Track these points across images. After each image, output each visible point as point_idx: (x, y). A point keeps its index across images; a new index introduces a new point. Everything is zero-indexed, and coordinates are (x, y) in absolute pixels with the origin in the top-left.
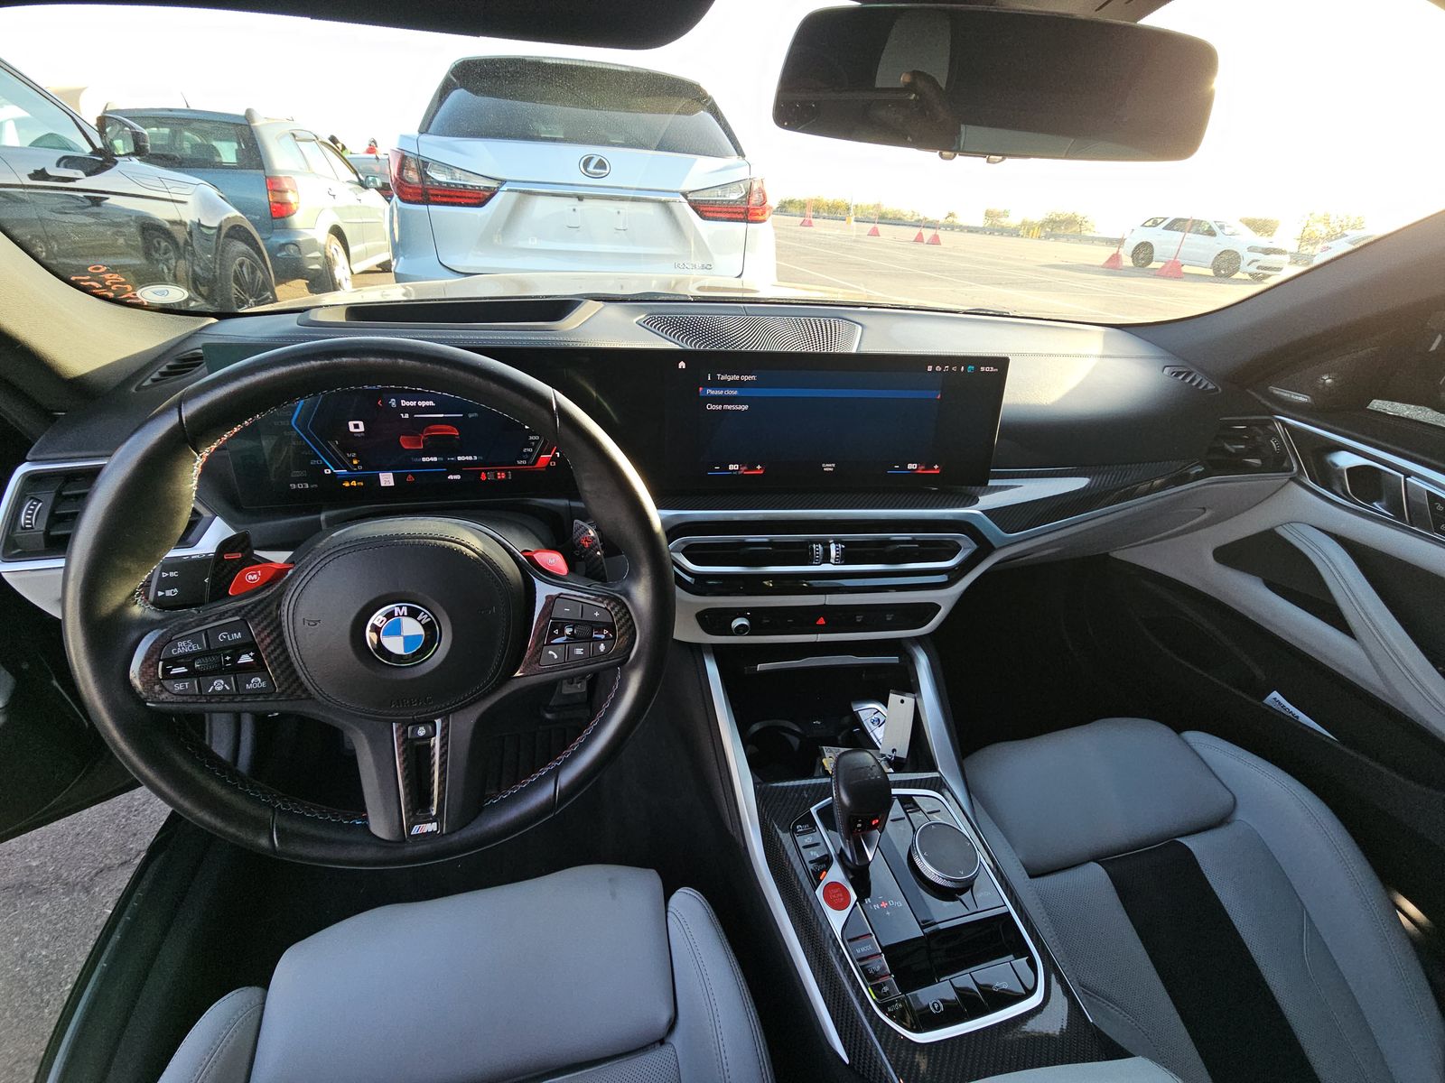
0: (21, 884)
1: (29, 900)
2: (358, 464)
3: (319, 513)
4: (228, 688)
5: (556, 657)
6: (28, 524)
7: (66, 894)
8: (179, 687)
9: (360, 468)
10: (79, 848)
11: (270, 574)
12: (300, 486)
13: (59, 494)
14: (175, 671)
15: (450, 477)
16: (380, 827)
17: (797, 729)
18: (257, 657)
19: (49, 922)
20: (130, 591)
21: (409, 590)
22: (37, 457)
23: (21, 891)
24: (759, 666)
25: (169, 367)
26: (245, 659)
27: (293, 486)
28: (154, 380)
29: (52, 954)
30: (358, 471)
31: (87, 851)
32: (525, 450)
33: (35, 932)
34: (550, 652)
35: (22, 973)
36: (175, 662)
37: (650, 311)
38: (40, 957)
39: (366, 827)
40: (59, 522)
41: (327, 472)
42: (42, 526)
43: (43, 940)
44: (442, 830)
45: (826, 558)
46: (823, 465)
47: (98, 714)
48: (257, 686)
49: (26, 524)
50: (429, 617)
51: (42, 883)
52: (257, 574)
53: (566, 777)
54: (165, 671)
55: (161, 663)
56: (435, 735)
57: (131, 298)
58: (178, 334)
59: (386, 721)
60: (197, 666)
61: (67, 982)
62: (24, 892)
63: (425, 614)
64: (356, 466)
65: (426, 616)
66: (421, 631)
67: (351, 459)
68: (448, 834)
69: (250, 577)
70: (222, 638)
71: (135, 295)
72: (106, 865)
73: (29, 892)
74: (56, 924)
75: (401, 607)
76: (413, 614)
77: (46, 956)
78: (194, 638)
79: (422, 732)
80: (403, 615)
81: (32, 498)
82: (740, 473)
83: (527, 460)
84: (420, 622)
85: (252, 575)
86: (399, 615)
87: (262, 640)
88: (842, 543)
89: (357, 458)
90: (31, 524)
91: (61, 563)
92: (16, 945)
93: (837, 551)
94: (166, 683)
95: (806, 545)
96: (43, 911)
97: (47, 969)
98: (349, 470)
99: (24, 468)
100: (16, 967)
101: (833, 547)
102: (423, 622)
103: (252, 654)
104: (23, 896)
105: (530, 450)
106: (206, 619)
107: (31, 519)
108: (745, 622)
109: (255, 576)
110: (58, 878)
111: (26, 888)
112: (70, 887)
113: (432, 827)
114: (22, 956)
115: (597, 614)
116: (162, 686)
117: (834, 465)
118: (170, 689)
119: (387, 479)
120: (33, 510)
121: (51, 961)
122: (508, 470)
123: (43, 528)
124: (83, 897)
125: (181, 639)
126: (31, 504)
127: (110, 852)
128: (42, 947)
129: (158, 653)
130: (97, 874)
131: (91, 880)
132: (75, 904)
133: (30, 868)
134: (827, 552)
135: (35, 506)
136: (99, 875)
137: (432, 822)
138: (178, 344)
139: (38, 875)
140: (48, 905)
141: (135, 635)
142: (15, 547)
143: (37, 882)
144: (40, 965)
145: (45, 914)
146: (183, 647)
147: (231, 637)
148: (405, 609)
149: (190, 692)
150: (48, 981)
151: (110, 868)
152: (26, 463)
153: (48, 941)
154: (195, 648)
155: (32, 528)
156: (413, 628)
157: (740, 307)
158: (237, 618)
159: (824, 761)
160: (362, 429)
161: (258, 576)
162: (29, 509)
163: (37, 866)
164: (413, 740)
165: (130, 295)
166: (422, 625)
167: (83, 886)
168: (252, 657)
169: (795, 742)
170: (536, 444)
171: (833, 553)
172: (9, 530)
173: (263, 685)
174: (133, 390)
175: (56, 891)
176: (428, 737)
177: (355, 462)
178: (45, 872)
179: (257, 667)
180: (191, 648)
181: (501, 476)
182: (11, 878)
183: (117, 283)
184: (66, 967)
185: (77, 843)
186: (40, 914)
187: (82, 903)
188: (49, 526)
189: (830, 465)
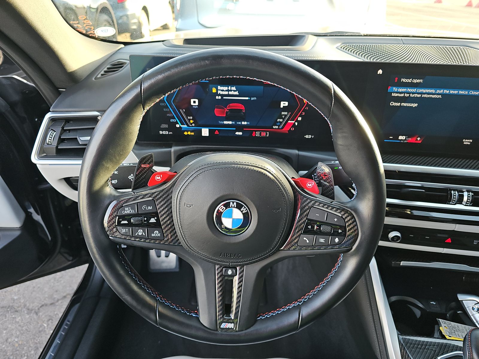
0: (9, 306)
1: (12, 314)
2: (193, 123)
3: (171, 147)
4: (144, 235)
5: (308, 242)
6: (50, 142)
7: (28, 314)
8: (124, 231)
9: (193, 125)
10: (34, 293)
11: (166, 178)
12: (164, 133)
13: (63, 128)
14: (123, 222)
15: (237, 133)
16: (205, 319)
17: (421, 305)
18: (158, 220)
19: (20, 326)
20: (107, 179)
21: (239, 194)
22: (55, 110)
23: (9, 310)
24: (402, 262)
25: (108, 68)
26: (153, 220)
27: (161, 132)
28: (102, 75)
29: (20, 341)
30: (192, 126)
31: (38, 295)
32: (278, 120)
33: (13, 329)
34: (305, 239)
35: (5, 348)
36: (123, 217)
37: (344, 42)
38: (15, 342)
39: (198, 319)
40: (63, 142)
41: (178, 126)
42: (55, 144)
43: (16, 334)
44: (236, 328)
45: (460, 201)
46: (464, 140)
47: (88, 238)
48: (157, 235)
49: (49, 142)
50: (246, 210)
51: (18, 307)
52: (160, 176)
53: (306, 311)
54: (119, 222)
55: (117, 217)
56: (236, 275)
57: (92, 34)
58: (109, 52)
59: (212, 263)
60: (132, 221)
61: (25, 356)
62: (10, 310)
63: (245, 207)
64: (191, 124)
65: (245, 209)
66: (241, 217)
67: (190, 120)
68: (239, 331)
69: (157, 177)
70: (144, 208)
71: (94, 32)
72: (45, 303)
73: (12, 311)
74: (23, 327)
75: (233, 203)
76: (239, 207)
77: (17, 342)
78: (132, 206)
79: (230, 272)
80: (234, 207)
81: (52, 129)
82: (405, 141)
83: (279, 126)
84: (242, 212)
85: (158, 176)
86: (232, 207)
87: (160, 212)
88: (472, 192)
89: (192, 119)
90: (51, 142)
91: (80, 162)
92: (4, 334)
93: (468, 197)
94: (118, 228)
95: (448, 191)
96: (17, 320)
97: (17, 348)
98: (188, 126)
99: (48, 116)
100: (3, 345)
101: (466, 194)
102: (244, 212)
103: (156, 218)
104: (10, 312)
105: (281, 120)
106: (138, 197)
107: (51, 140)
108: (398, 234)
109: (159, 177)
110: (25, 306)
111: (11, 309)
112: (29, 311)
113: (231, 326)
114: (6, 341)
115: (336, 220)
116: (117, 229)
117: (471, 141)
118: (120, 231)
119: (205, 132)
120: (52, 135)
121: (19, 344)
122: (268, 131)
123: (56, 145)
124: (35, 316)
125: (127, 206)
126: (52, 133)
127: (46, 297)
128: (16, 337)
129: (117, 212)
130: (41, 307)
131: (39, 309)
132: (31, 320)
133: (14, 300)
134: (461, 197)
135: (53, 133)
136: (42, 307)
137: (231, 323)
138: (109, 57)
139: (17, 303)
140: (20, 318)
141: (108, 202)
142: (44, 152)
143: (16, 306)
144: (14, 346)
145: (18, 322)
146: (128, 211)
147: (148, 208)
148: (235, 204)
149: (128, 234)
150: (16, 354)
151: (46, 305)
152: (50, 113)
153: (19, 335)
154: (132, 212)
155: (51, 144)
156: (238, 214)
157: (399, 39)
158: (151, 199)
159: (441, 328)
160: (197, 104)
161: (161, 178)
162: (50, 135)
163: (17, 299)
164: (225, 276)
165: (92, 32)
166: (243, 214)
167: (35, 312)
168: (156, 220)
169: (418, 313)
170: (285, 118)
171: (465, 199)
172: (42, 144)
173: (159, 235)
174: (94, 79)
175: (24, 311)
176: (233, 276)
177: (192, 121)
178: (20, 302)
179: (157, 225)
180: (130, 211)
181: (264, 134)
182: (5, 303)
183: (89, 25)
184: (25, 348)
185: (34, 291)
186: (16, 322)
187: (34, 319)
188: (58, 144)
189: (469, 141)
